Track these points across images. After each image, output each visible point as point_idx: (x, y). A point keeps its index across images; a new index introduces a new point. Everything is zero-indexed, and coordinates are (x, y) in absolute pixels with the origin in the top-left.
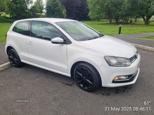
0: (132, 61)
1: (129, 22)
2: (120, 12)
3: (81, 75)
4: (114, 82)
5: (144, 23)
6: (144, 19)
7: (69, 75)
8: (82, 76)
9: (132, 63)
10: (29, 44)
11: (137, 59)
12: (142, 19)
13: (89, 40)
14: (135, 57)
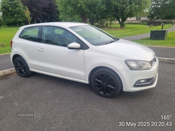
0: (152, 64)
1: (105, 25)
2: (95, 14)
3: (100, 81)
4: (135, 86)
5: (119, 26)
6: (119, 21)
7: (87, 82)
8: (102, 82)
9: (152, 66)
10: (40, 51)
11: (156, 62)
12: (118, 22)
13: (105, 44)
14: (155, 60)
